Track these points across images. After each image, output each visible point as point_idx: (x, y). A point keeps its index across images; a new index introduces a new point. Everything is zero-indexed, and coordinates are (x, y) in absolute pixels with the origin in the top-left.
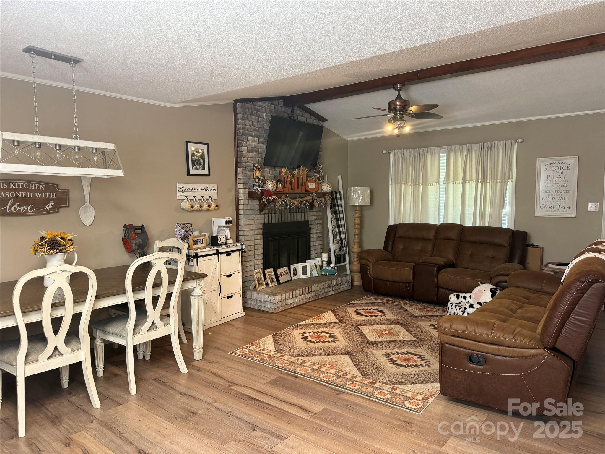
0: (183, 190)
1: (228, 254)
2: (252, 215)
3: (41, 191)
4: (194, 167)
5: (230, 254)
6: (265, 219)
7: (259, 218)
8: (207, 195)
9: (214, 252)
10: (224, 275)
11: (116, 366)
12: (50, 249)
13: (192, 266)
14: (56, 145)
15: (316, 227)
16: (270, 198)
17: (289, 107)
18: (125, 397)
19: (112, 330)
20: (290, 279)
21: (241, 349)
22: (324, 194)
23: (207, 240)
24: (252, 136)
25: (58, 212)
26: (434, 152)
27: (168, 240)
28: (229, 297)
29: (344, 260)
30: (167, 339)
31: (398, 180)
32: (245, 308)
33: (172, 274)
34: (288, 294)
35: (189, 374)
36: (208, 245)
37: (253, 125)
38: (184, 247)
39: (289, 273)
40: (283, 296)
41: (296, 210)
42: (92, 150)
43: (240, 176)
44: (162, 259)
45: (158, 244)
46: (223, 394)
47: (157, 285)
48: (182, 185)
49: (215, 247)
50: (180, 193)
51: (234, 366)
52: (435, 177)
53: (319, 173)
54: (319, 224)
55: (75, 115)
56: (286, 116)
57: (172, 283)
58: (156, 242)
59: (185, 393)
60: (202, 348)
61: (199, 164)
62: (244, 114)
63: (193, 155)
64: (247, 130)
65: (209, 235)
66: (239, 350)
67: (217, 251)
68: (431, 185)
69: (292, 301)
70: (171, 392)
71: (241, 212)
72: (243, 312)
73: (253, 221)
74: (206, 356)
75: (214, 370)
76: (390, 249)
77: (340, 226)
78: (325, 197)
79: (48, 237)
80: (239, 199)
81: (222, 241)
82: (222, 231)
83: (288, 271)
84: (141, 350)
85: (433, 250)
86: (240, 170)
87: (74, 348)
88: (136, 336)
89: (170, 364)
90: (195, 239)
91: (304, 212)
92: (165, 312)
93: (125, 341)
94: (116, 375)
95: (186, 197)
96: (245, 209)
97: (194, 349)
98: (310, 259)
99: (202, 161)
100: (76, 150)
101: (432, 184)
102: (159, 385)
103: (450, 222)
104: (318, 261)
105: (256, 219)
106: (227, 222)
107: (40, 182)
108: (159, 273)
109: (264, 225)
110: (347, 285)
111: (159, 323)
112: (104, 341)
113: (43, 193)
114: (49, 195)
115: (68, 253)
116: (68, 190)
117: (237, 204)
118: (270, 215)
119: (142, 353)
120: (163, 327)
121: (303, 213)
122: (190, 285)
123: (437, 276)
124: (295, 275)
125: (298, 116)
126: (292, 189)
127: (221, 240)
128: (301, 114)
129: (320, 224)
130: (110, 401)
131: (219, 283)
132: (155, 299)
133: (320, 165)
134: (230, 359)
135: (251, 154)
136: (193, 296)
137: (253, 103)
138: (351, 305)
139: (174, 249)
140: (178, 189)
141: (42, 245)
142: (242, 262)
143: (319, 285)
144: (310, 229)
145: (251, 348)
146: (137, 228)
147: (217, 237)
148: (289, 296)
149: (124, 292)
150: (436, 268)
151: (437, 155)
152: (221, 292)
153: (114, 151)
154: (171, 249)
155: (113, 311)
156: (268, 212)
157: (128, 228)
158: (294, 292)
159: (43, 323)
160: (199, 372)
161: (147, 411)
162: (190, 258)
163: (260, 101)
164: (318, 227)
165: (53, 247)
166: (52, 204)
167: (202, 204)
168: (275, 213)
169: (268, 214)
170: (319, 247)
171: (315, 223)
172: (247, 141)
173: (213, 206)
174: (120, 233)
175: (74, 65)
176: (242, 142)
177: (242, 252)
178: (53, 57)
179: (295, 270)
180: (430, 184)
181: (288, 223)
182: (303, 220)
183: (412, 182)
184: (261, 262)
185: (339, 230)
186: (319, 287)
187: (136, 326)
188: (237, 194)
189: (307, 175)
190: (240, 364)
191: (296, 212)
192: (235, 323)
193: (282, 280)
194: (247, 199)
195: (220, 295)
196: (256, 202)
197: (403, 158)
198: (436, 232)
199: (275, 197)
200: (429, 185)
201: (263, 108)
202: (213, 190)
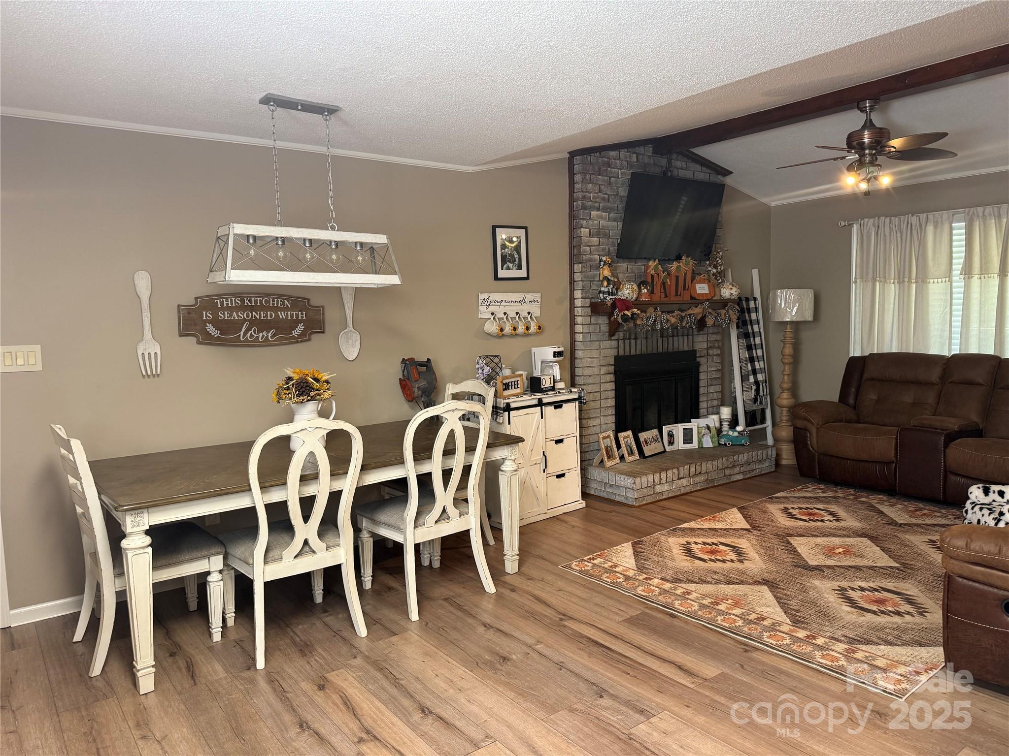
0: (489, 303)
1: (558, 405)
2: (597, 341)
3: (286, 309)
4: (505, 266)
5: (560, 407)
6: (618, 347)
7: (608, 346)
8: (524, 310)
9: (535, 402)
10: (551, 440)
11: (391, 574)
12: (299, 396)
13: (501, 424)
14: (305, 240)
15: (710, 360)
16: (627, 312)
17: (662, 155)
18: (402, 623)
19: (385, 519)
20: (663, 450)
21: (579, 561)
22: (724, 303)
23: (523, 383)
24: (598, 209)
25: (309, 340)
26: (940, 220)
27: (465, 382)
28: (559, 476)
29: (763, 420)
30: (463, 537)
31: (867, 274)
32: (585, 495)
33: (472, 435)
34: (658, 475)
35: (498, 595)
36: (526, 391)
37: (600, 191)
38: (489, 394)
39: (660, 440)
40: (649, 479)
41: (673, 333)
42: (356, 246)
43: (577, 277)
44: (456, 412)
45: (451, 389)
46: (550, 632)
47: (449, 452)
48: (485, 296)
49: (537, 394)
50: (482, 309)
51: (569, 589)
52: (944, 267)
53: (715, 267)
54: (714, 355)
55: (331, 193)
56: (657, 170)
57: (470, 449)
58: (448, 384)
59: (491, 624)
60: (518, 555)
61: (513, 261)
62: (586, 174)
63: (504, 246)
64: (590, 201)
65: (527, 375)
66: (577, 563)
67: (540, 400)
68: (934, 282)
69: (666, 487)
70: (470, 621)
71: (579, 337)
72: (582, 501)
73: (599, 351)
74: (523, 569)
75: (537, 592)
76: (851, 401)
77: (756, 359)
78: (727, 308)
79: (296, 377)
80: (575, 316)
81: (547, 385)
82: (547, 368)
83: (659, 437)
84: (426, 552)
85: (938, 403)
86: (578, 268)
87: (331, 543)
88: (419, 530)
89: (469, 577)
90: (505, 382)
91: (688, 335)
92: (461, 495)
93: (403, 536)
94: (390, 589)
95: (492, 314)
96: (584, 332)
97: (505, 555)
98: (697, 416)
99: (516, 256)
100: (333, 247)
101: (936, 280)
102: (452, 609)
103: (973, 350)
104: (712, 421)
105: (603, 349)
106: (555, 354)
107: (284, 296)
108: (452, 434)
109: (617, 358)
110: (767, 465)
111: (452, 511)
112: (373, 535)
113: (289, 313)
114: (297, 315)
115: (324, 402)
116: (323, 307)
117: (573, 324)
118: (627, 342)
119: (428, 557)
120: (458, 518)
121: (685, 338)
122: (499, 454)
123: (945, 452)
124: (671, 443)
125: (678, 169)
126: (666, 296)
127: (547, 383)
128: (684, 166)
129: (717, 355)
130: (381, 627)
131: (544, 452)
132: (447, 474)
133: (718, 253)
134: (561, 576)
135: (595, 240)
136: (502, 471)
137: (600, 154)
138: (775, 500)
139: (474, 397)
140: (480, 301)
141: (288, 389)
142: (579, 419)
143: (715, 463)
144: (698, 365)
145: (595, 562)
146: (421, 364)
147: (540, 378)
148: (661, 479)
149: (401, 462)
150: (943, 438)
151: (946, 227)
152: (546, 467)
153: (385, 247)
154: (470, 396)
155: (387, 489)
156: (624, 336)
157: (408, 364)
158: (670, 472)
159: (289, 504)
160: (512, 593)
161: (434, 649)
162: (498, 411)
163: (612, 150)
164: (712, 361)
165: (303, 391)
166: (301, 327)
167: (516, 325)
168: (636, 338)
169: (624, 339)
170: (715, 396)
171: (707, 353)
172: (590, 218)
173: (533, 328)
174: (396, 371)
175: (328, 117)
176: (581, 222)
177: (580, 403)
178: (300, 108)
179: (671, 435)
181: (658, 354)
182: (686, 349)
183: (896, 277)
184: (612, 419)
185: (753, 366)
186: (714, 466)
187: (419, 514)
188: (572, 307)
189: (693, 270)
190: (578, 587)
191: (673, 336)
192: (571, 520)
193: (647, 451)
194: (589, 316)
195: (544, 472)
196: (603, 320)
197: (877, 234)
198: (944, 370)
199: (635, 310)
200: (929, 283)
201: (618, 161)
202: (534, 301)
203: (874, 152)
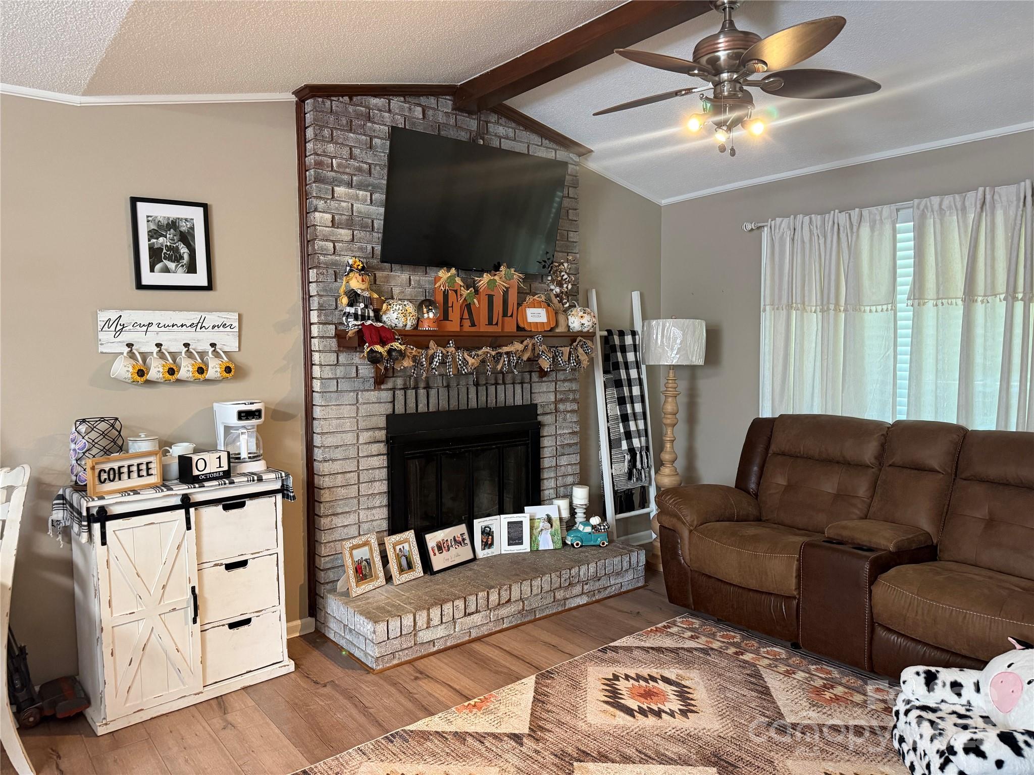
0: (119, 327)
1: (233, 504)
2: (351, 391)
4: (158, 266)
5: (242, 505)
6: (394, 401)
7: (374, 400)
8: (201, 341)
9: (177, 501)
10: (216, 565)
15: (560, 419)
16: (378, 348)
17: (470, 113)
22: (572, 338)
24: (350, 185)
26: (878, 218)
28: (235, 625)
29: (644, 503)
31: (780, 298)
34: (424, 614)
37: (352, 156)
40: (405, 622)
41: (496, 379)
43: (313, 289)
48: (113, 315)
50: (106, 336)
52: (884, 288)
53: (560, 285)
54: (568, 412)
56: (463, 136)
61: (178, 258)
62: (321, 128)
63: (155, 234)
64: (332, 170)
67: (186, 497)
68: (871, 311)
69: (440, 632)
71: (317, 386)
72: (288, 663)
73: (355, 407)
76: (752, 486)
77: (631, 417)
78: (575, 344)
80: (311, 351)
81: (212, 469)
85: (872, 497)
86: (313, 274)
90: (105, 466)
91: (522, 383)
95: (130, 345)
96: (326, 376)
99: (184, 250)
101: (874, 308)
103: (928, 416)
104: (557, 508)
105: (364, 403)
106: (242, 416)
109: (392, 419)
110: (631, 577)
117: (309, 364)
118: (411, 393)
121: (518, 388)
123: (870, 592)
124: (487, 545)
125: (500, 138)
126: (473, 325)
127: (209, 466)
128: (511, 134)
129: (572, 411)
131: (193, 588)
133: (562, 264)
135: (344, 234)
137: (351, 99)
140: (100, 324)
143: (537, 583)
144: (539, 425)
147: (191, 459)
148: (429, 620)
150: (867, 566)
151: (888, 228)
152: (198, 614)
156: (405, 384)
163: (375, 96)
164: (565, 419)
167: (177, 364)
168: (428, 387)
169: (405, 389)
170: (570, 470)
171: (556, 409)
172: (333, 197)
173: (214, 369)
176: (315, 202)
177: (286, 496)
180: (868, 308)
181: (469, 411)
182: (519, 402)
183: (819, 303)
185: (626, 427)
186: (534, 588)
188: (307, 337)
189: (519, 288)
191: (496, 384)
193: (439, 562)
194: (335, 352)
195: (193, 623)
196: (359, 359)
197: (793, 240)
198: (883, 446)
200: (864, 311)
201: (387, 115)
202: (224, 326)
203: (735, 76)
